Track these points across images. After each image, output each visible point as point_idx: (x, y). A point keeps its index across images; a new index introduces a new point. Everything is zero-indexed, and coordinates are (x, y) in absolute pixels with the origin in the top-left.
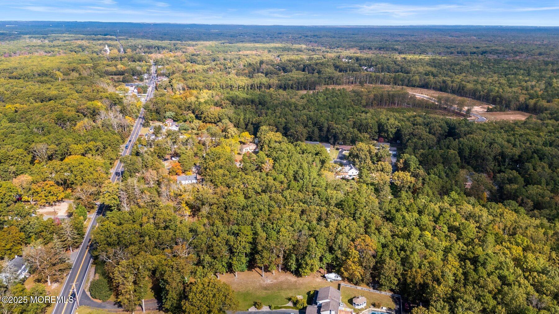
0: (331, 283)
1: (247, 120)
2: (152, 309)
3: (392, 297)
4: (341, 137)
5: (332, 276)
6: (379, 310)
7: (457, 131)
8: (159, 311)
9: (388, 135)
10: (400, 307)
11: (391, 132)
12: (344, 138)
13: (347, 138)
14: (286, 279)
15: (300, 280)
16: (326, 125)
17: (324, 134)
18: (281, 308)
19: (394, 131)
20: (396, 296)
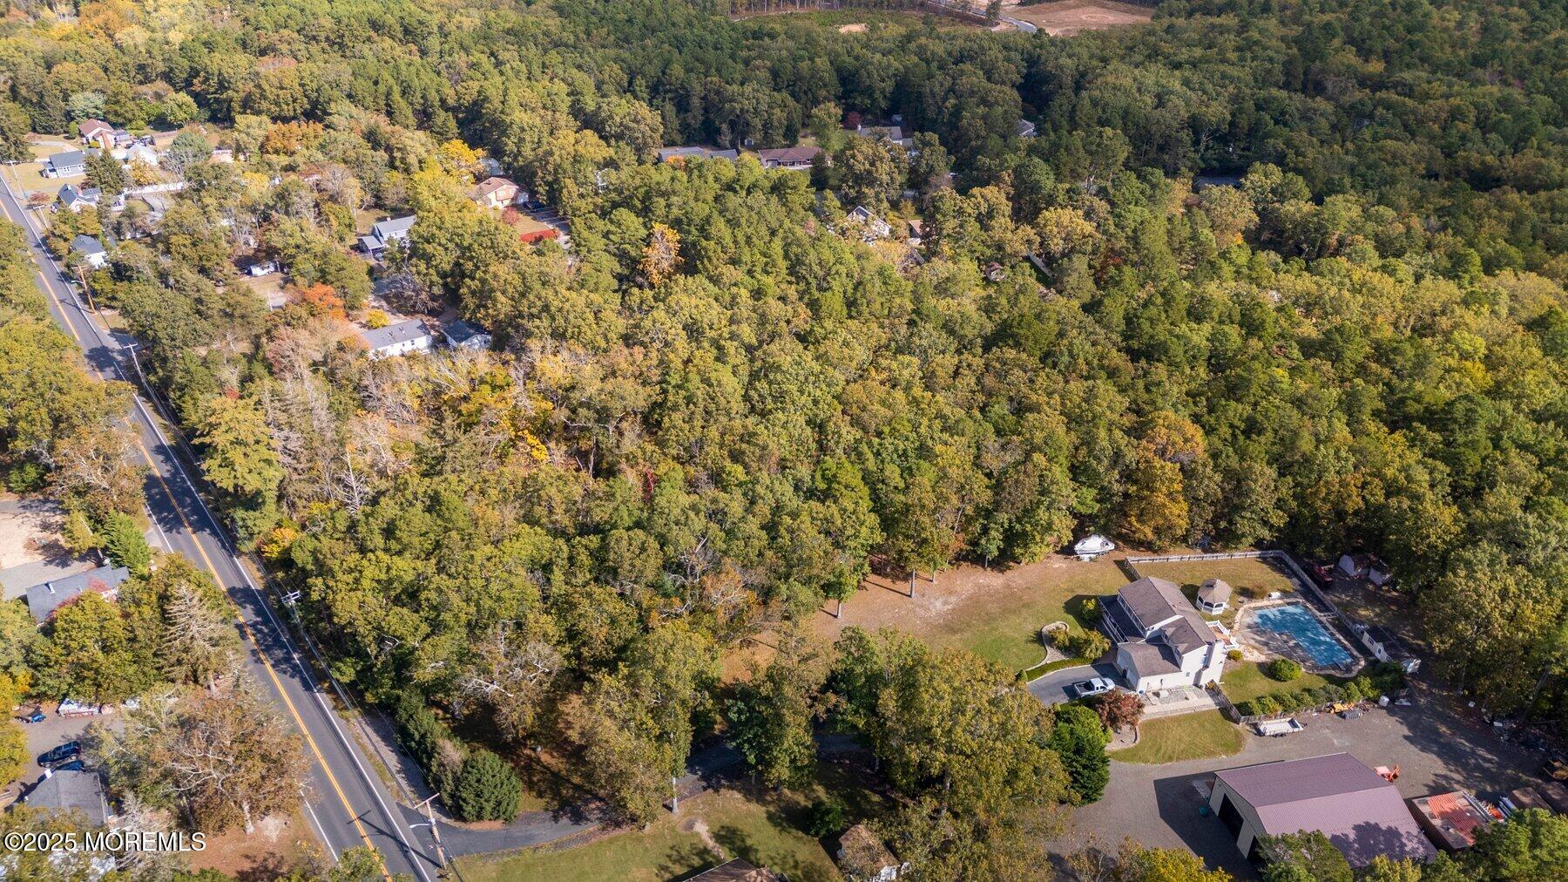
0: (1097, 566)
2: (692, 793)
3: (1264, 560)
4: (757, 122)
5: (1093, 544)
6: (1265, 602)
7: (1050, 67)
8: (717, 791)
9: (874, 100)
10: (1299, 578)
11: (883, 92)
12: (767, 126)
13: (776, 124)
14: (979, 586)
15: (1019, 576)
16: (697, 88)
17: (695, 118)
18: (1043, 670)
19: (889, 86)
20: (1271, 553)
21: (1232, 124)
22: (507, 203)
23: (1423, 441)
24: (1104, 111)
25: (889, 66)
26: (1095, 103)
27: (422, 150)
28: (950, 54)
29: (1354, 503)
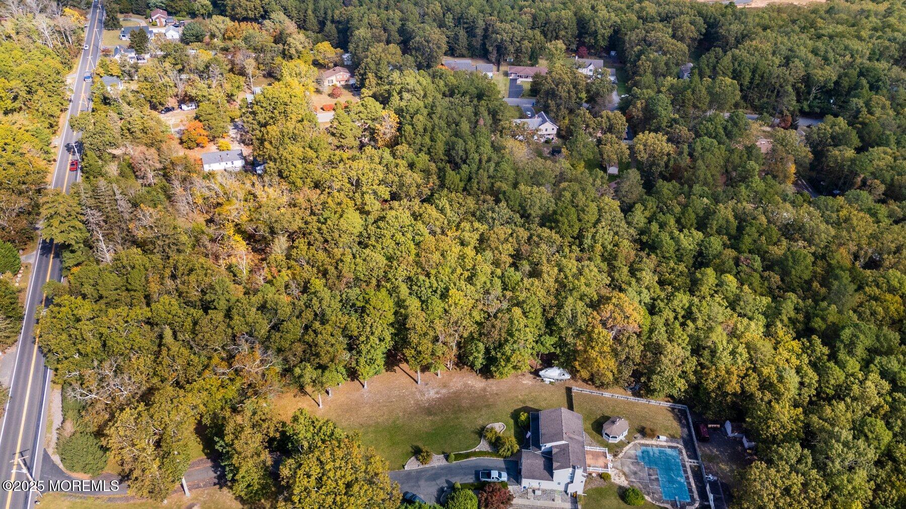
0: (553, 388)
1: (322, 12)
2: (205, 486)
3: (673, 410)
4: (512, 49)
5: (553, 373)
6: (653, 442)
7: (722, 31)
8: (221, 488)
9: (597, 41)
10: (689, 430)
11: (603, 36)
12: (518, 51)
13: (524, 50)
14: (466, 385)
15: (492, 386)
16: (481, 23)
17: (477, 42)
18: (467, 456)
19: (608, 32)
20: (679, 406)
21: (836, 83)
22: (343, 83)
23: (814, 351)
24: (739, 65)
25: (609, 19)
26: (734, 58)
27: (300, 47)
28: (659, 14)
29: (733, 386)
